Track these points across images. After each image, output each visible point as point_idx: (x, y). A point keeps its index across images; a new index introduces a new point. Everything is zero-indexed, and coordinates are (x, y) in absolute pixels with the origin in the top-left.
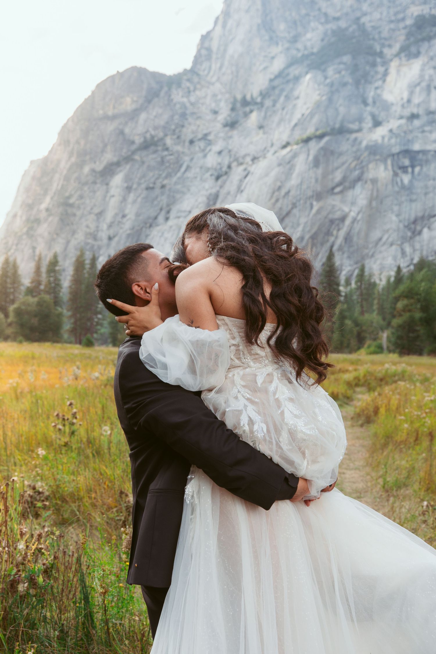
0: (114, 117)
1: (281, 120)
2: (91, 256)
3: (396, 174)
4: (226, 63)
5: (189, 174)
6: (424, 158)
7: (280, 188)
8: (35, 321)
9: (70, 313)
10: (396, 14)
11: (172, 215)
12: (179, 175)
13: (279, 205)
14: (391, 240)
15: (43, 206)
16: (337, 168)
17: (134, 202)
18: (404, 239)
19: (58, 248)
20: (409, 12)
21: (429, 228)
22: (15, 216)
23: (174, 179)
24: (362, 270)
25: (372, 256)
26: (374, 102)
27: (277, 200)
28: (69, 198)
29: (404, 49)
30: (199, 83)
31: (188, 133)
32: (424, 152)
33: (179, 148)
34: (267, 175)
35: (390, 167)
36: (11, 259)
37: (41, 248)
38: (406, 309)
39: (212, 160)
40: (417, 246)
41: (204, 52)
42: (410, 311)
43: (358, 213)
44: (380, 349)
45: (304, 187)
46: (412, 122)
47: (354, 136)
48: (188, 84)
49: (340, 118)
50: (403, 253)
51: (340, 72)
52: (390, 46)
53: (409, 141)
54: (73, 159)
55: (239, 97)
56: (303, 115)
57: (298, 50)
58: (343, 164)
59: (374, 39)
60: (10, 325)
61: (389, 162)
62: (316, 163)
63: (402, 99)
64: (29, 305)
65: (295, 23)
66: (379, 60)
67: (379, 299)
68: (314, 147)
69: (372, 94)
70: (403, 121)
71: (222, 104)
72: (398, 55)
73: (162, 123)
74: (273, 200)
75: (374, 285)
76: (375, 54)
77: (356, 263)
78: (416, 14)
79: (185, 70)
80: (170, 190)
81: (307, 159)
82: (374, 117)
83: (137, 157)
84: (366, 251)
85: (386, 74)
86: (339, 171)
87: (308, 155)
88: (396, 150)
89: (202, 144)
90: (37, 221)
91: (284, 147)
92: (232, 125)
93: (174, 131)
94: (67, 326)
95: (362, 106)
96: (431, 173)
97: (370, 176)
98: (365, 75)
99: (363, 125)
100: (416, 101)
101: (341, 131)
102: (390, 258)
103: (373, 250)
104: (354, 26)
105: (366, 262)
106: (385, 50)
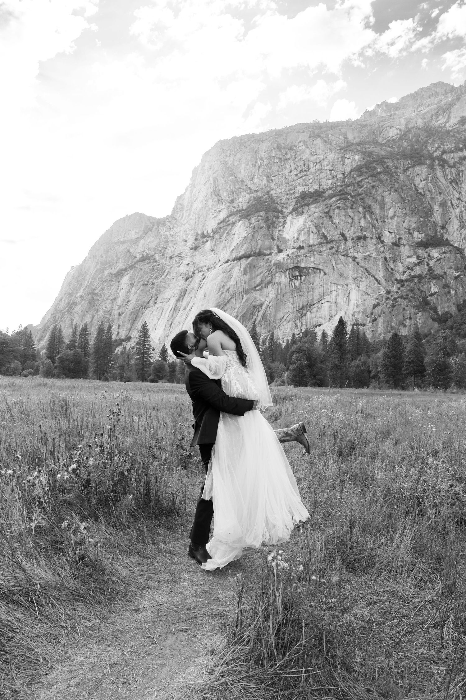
0: (124, 242)
1: (225, 247)
2: (108, 326)
3: (291, 280)
4: (192, 213)
5: (169, 277)
6: (307, 271)
7: (224, 286)
8: (72, 365)
9: (94, 361)
10: (289, 190)
11: (159, 301)
12: (163, 277)
13: (223, 296)
14: (289, 318)
15: (79, 295)
16: (257, 276)
17: (135, 293)
18: (297, 318)
19: (87, 320)
20: (297, 190)
21: (310, 312)
22: (61, 300)
23: (160, 279)
24: (272, 335)
25: (278, 327)
26: (278, 239)
27: (222, 293)
28: (95, 290)
29: (294, 210)
30: (176, 223)
31: (169, 253)
32: (307, 268)
33: (163, 261)
34: (216, 278)
35: (288, 276)
36: (58, 327)
37: (76, 320)
38: (298, 359)
39: (183, 269)
40: (304, 322)
41: (179, 206)
42: (300, 360)
43: (270, 303)
44: (283, 383)
45: (238, 286)
46: (300, 251)
47: (267, 257)
48: (169, 224)
49: (259, 247)
50: (296, 326)
51: (258, 221)
52: (286, 208)
53: (298, 261)
54: (98, 267)
55: (200, 233)
56: (237, 244)
57: (234, 207)
58: (261, 273)
59: (277, 203)
60: (55, 368)
61: (287, 273)
62: (245, 272)
63: (294, 237)
64: (68, 355)
65: (232, 192)
66: (280, 215)
68: (244, 262)
69: (277, 234)
70: (295, 250)
71: (190, 236)
72: (291, 213)
73: (153, 246)
74: (220, 293)
75: (280, 344)
76: (278, 211)
77: (269, 332)
78: (300, 191)
79: (168, 216)
80: (157, 286)
81: (240, 270)
82: (278, 247)
83: (137, 266)
84: (275, 325)
85: (285, 223)
86: (259, 277)
87: (241, 267)
88: (291, 266)
89: (177, 259)
90: (75, 304)
91: (226, 262)
92: (195, 248)
93: (161, 251)
94: (91, 369)
95: (272, 240)
96: (311, 280)
97: (277, 281)
98: (273, 223)
99: (272, 251)
100: (302, 239)
101: (260, 254)
102: (289, 329)
103: (279, 324)
104: (267, 196)
105: (275, 331)
106: (284, 210)
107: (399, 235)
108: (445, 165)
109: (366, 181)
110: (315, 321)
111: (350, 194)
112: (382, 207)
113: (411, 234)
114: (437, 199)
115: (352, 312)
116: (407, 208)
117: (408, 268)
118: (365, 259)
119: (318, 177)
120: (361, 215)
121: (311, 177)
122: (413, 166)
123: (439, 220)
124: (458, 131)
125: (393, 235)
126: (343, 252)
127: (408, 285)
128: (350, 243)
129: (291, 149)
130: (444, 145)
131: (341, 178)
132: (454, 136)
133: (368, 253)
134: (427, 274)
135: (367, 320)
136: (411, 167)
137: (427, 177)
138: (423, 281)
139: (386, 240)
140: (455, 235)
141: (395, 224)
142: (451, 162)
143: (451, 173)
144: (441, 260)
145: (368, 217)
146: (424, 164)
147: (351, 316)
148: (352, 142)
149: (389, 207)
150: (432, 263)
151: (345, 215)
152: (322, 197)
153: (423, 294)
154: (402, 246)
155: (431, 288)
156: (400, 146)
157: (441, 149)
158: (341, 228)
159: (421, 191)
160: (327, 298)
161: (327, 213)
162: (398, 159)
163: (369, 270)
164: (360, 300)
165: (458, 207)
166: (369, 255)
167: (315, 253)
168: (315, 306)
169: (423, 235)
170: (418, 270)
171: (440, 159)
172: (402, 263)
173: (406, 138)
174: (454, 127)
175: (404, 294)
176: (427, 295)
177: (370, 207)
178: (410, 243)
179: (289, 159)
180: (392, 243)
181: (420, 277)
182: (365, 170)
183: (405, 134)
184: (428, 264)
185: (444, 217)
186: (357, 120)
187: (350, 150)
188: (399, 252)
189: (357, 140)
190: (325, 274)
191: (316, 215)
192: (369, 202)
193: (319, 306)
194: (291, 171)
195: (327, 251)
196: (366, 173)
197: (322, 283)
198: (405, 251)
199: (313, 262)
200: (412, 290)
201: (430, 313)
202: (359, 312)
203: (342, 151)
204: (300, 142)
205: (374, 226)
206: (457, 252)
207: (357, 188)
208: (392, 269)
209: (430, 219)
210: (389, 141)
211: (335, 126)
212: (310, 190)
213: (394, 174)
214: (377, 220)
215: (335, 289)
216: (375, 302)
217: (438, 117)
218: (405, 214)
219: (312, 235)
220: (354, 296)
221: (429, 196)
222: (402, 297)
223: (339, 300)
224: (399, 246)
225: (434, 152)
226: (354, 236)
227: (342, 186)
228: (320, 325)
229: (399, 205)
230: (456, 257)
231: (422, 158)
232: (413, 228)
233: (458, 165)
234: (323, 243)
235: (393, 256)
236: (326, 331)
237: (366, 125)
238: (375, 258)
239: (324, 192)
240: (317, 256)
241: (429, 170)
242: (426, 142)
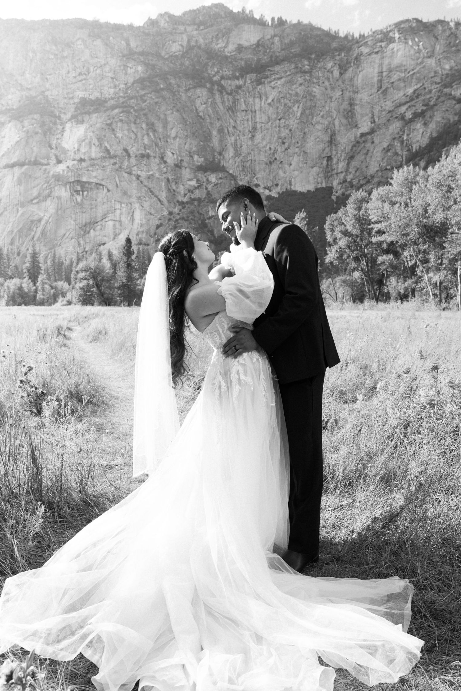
3: (72, 195)
6: (89, 186)
10: (68, 93)
14: (71, 235)
16: (34, 187)
18: (79, 236)
20: (76, 94)
21: (94, 229)
24: (54, 254)
25: (60, 245)
26: (56, 148)
29: (73, 117)
32: (89, 183)
35: (68, 190)
38: (84, 278)
40: (88, 241)
42: (86, 279)
43: (49, 218)
45: (12, 197)
46: (81, 164)
47: (44, 167)
49: (34, 154)
50: (79, 244)
51: (33, 125)
52: (65, 113)
53: (79, 175)
56: (8, 149)
58: (38, 185)
59: (54, 107)
61: (68, 187)
62: (19, 182)
66: (58, 121)
67: (66, 272)
68: (17, 171)
69: (55, 142)
70: (75, 162)
72: (70, 120)
75: (62, 263)
76: (55, 116)
77: (50, 249)
78: (80, 96)
81: (13, 179)
82: (56, 157)
84: (56, 242)
85: (63, 131)
86: (36, 189)
87: (14, 176)
88: (71, 180)
95: (49, 149)
96: (94, 196)
97: (56, 194)
98: (50, 129)
99: (50, 161)
100: (83, 151)
101: (36, 163)
102: (71, 247)
103: (60, 241)
104: (41, 97)
105: (56, 249)
106: (62, 116)
107: (181, 156)
108: (223, 91)
109: (149, 95)
110: (99, 239)
111: (133, 107)
112: (165, 126)
113: (191, 156)
114: (216, 124)
115: (136, 232)
116: (189, 130)
117: (189, 191)
118: (149, 178)
119: (99, 83)
120: (145, 132)
121: (91, 82)
122: (195, 87)
123: (217, 145)
124: (235, 58)
125: (175, 156)
126: (127, 169)
127: (188, 207)
128: (133, 161)
129: (68, 45)
130: (222, 71)
131: (123, 88)
132: (231, 63)
133: (151, 173)
134: (205, 198)
135: (150, 241)
136: (193, 88)
137: (207, 100)
138: (202, 204)
139: (169, 161)
140: (230, 162)
141: (177, 145)
142: (229, 89)
143: (229, 100)
144: (218, 186)
145: (151, 134)
146: (203, 86)
147: (135, 235)
148: (135, 50)
149: (171, 127)
150: (210, 187)
151: (128, 130)
152: (104, 107)
153: (202, 217)
154: (183, 168)
155: (209, 211)
156: (182, 64)
157: (220, 75)
158: (125, 143)
159: (201, 114)
160: (111, 216)
161: (110, 125)
162: (180, 78)
163: (152, 189)
164: (144, 220)
165: (233, 135)
166: (152, 175)
167: (97, 167)
168: (99, 224)
169: (203, 159)
170: (197, 194)
171: (219, 83)
172: (183, 185)
173: (188, 56)
174: (232, 54)
175: (185, 216)
176: (206, 218)
177: (153, 124)
178: (191, 166)
179: (66, 57)
180: (175, 165)
181: (199, 200)
182: (148, 84)
183: (187, 52)
184: (206, 189)
185: (222, 144)
186: (140, 26)
187: (133, 59)
188: (181, 174)
189: (139, 49)
190: (109, 191)
191: (98, 125)
192: (152, 119)
193: (103, 224)
194: (69, 72)
195: (110, 167)
196: (149, 86)
197: (105, 200)
198: (186, 173)
199: (96, 177)
200: (192, 212)
201: (207, 235)
202: (143, 232)
203: (125, 59)
204: (78, 39)
205: (157, 145)
206: (232, 179)
207: (140, 102)
208: (174, 191)
209: (209, 143)
210: (172, 56)
211: (117, 28)
212: (91, 97)
213: (176, 93)
214: (160, 139)
215: (119, 207)
216: (158, 222)
217: (217, 40)
218: (186, 136)
219: (93, 147)
220: (138, 215)
221: (208, 121)
222: (183, 219)
223: (123, 219)
224: (181, 168)
225: (214, 76)
226: (138, 153)
227: (124, 98)
228: (104, 244)
229: (181, 126)
230: (231, 183)
231: (203, 81)
232: (194, 151)
233: (234, 94)
234: (106, 158)
235: (175, 177)
236: (111, 250)
237: (148, 34)
238: (158, 178)
239: (106, 101)
240: (99, 171)
241: (209, 94)
242: (207, 64)
